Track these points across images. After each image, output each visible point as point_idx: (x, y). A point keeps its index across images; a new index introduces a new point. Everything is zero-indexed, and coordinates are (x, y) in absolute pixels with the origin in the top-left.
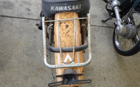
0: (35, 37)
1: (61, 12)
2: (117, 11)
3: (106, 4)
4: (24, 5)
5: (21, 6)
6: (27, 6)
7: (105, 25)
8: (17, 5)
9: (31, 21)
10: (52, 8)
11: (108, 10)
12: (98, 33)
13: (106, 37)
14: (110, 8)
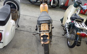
0: (32, 39)
1: (43, 23)
2: (67, 30)
3: (63, 27)
4: (29, 27)
5: (28, 27)
6: (30, 28)
7: (64, 37)
8: (26, 27)
9: (31, 33)
10: (40, 22)
11: (64, 30)
12: (60, 40)
13: (64, 42)
14: (65, 29)
